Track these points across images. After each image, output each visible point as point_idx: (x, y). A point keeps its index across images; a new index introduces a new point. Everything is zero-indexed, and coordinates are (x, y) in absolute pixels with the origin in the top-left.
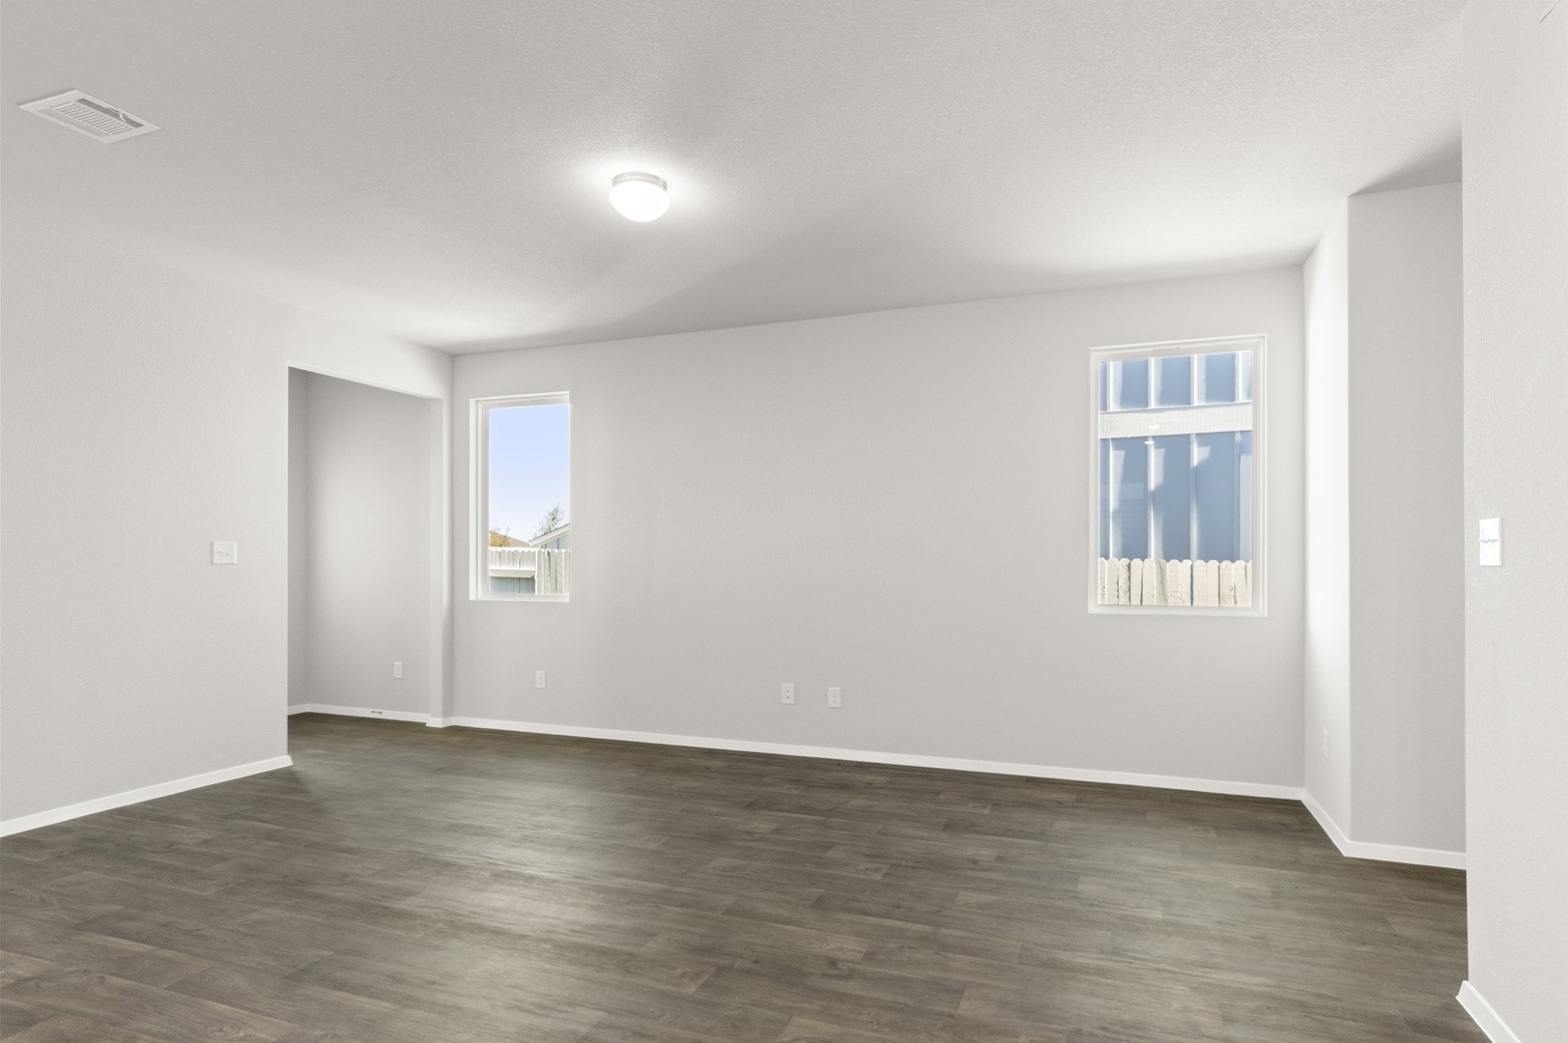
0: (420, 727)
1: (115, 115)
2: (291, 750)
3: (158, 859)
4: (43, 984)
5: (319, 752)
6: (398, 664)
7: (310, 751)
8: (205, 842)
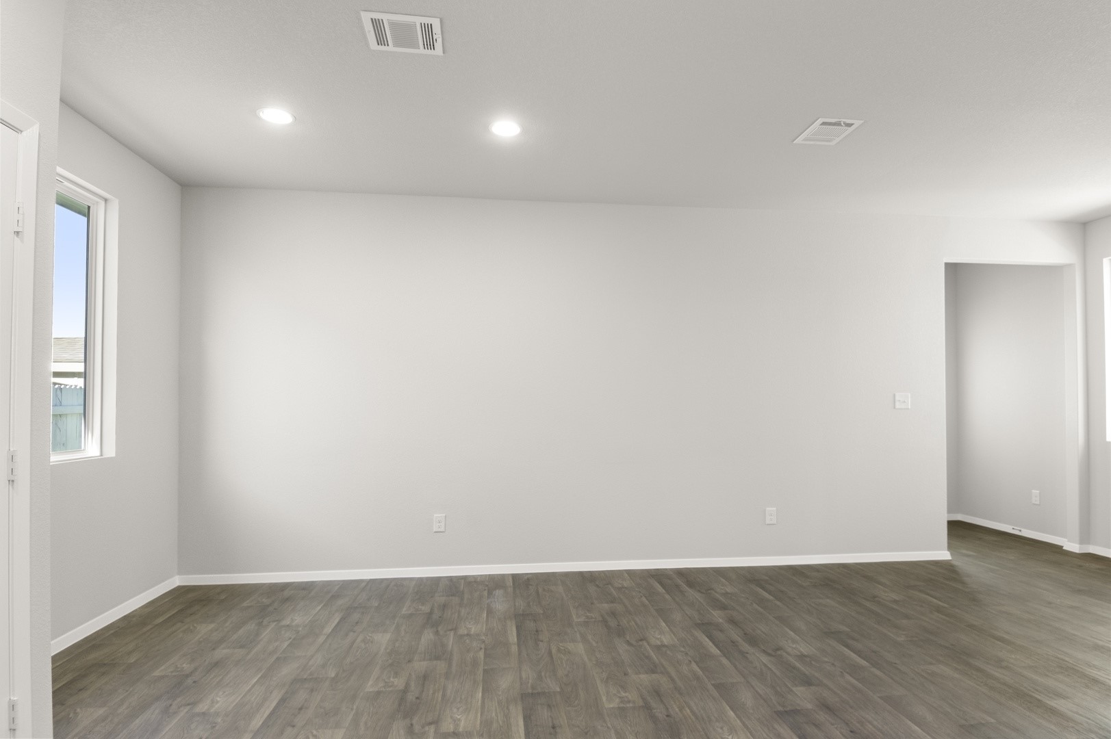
0: (1057, 549)
1: (838, 124)
2: (950, 548)
3: (868, 604)
4: (813, 663)
5: (972, 553)
6: (1036, 492)
7: (964, 552)
8: (895, 601)
